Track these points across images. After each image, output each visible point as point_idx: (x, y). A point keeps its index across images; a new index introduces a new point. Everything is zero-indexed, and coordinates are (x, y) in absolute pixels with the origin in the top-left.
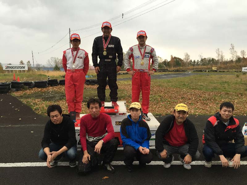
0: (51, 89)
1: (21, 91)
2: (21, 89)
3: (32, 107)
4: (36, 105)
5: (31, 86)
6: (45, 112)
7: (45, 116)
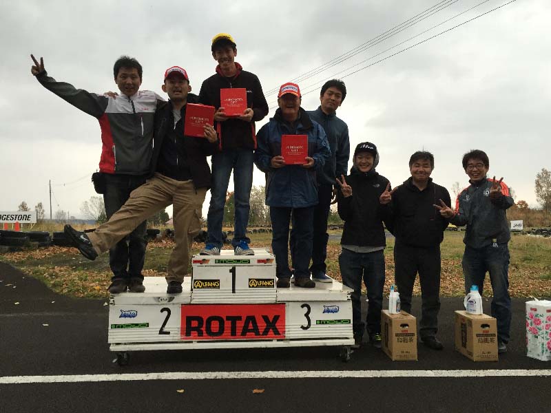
1: (21, 253)
2: (23, 248)
3: (46, 282)
4: (57, 277)
5: (46, 243)
6: (78, 290)
7: (78, 297)
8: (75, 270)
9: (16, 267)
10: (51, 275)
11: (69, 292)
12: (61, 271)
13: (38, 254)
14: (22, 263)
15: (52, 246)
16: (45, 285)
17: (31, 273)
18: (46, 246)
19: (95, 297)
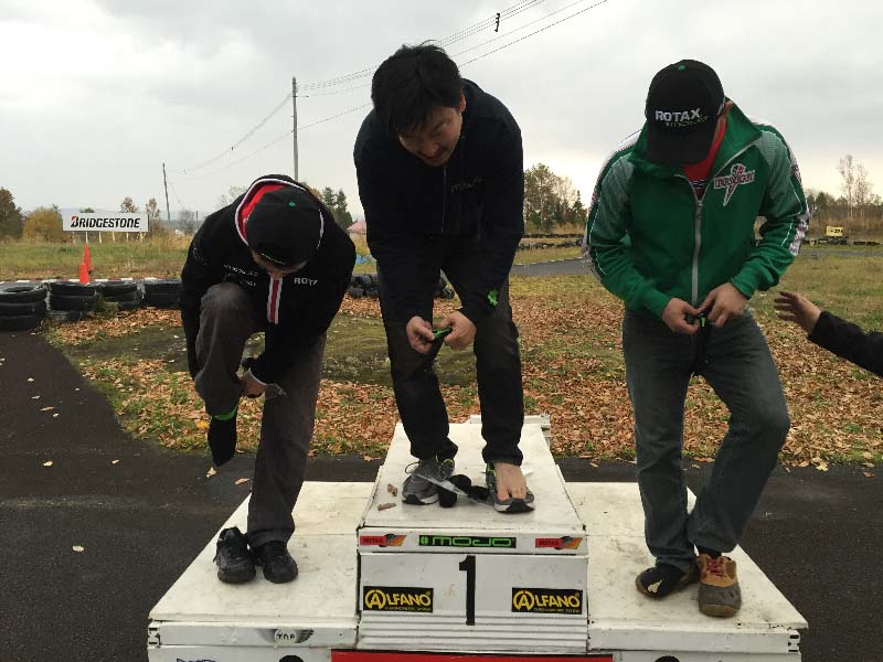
1: (88, 324)
2: (91, 313)
3: (114, 400)
4: (136, 390)
5: (132, 303)
7: (165, 446)
8: (171, 368)
9: (72, 360)
10: (127, 384)
11: (149, 431)
12: (146, 372)
13: (117, 326)
14: (84, 349)
15: (142, 308)
16: (109, 411)
17: (93, 378)
18: (132, 308)
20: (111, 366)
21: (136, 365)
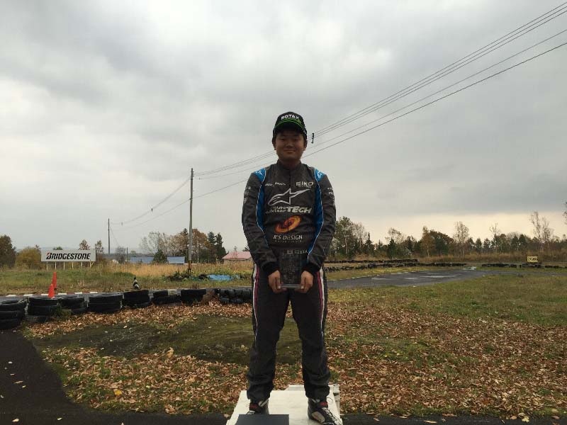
0: (128, 316)
1: (51, 324)
2: (53, 317)
3: (63, 376)
5: (80, 309)
6: (95, 396)
7: (93, 408)
8: (101, 354)
9: (38, 348)
10: (71, 365)
11: (84, 397)
12: (85, 356)
13: (68, 326)
14: (47, 341)
15: (86, 313)
16: (59, 384)
17: (51, 361)
18: (80, 313)
19: (113, 409)
20: (62, 352)
21: (79, 352)
